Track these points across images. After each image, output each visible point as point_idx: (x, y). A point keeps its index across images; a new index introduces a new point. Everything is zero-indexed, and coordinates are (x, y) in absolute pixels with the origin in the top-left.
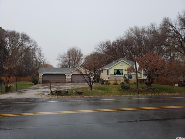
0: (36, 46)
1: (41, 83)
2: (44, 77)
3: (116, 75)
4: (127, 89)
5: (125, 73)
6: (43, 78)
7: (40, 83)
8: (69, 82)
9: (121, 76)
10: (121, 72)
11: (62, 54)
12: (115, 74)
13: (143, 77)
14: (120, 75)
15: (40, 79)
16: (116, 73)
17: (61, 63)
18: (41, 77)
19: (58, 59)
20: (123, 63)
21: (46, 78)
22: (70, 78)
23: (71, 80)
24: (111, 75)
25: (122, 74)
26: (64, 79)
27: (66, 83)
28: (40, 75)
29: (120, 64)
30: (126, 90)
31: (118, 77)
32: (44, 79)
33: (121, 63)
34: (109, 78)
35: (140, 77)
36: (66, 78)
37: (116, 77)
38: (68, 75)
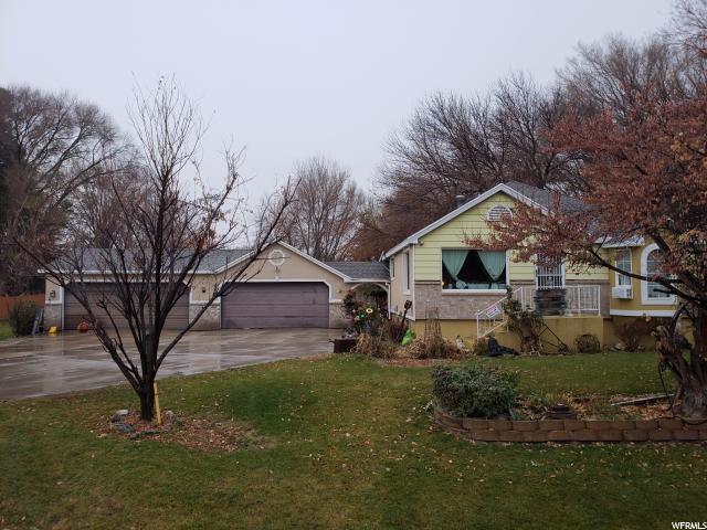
1: (53, 329)
3: (459, 283)
4: (477, 414)
5: (520, 270)
6: (65, 304)
7: (46, 332)
8: (205, 328)
9: (494, 290)
10: (492, 266)
12: (448, 279)
13: (645, 300)
15: (48, 310)
18: (54, 295)
20: (508, 205)
22: (214, 306)
23: (216, 317)
25: (502, 278)
28: (50, 285)
29: (486, 213)
30: (469, 423)
32: (73, 311)
34: (408, 305)
35: (624, 302)
36: (191, 302)
37: (453, 301)
38: (200, 289)
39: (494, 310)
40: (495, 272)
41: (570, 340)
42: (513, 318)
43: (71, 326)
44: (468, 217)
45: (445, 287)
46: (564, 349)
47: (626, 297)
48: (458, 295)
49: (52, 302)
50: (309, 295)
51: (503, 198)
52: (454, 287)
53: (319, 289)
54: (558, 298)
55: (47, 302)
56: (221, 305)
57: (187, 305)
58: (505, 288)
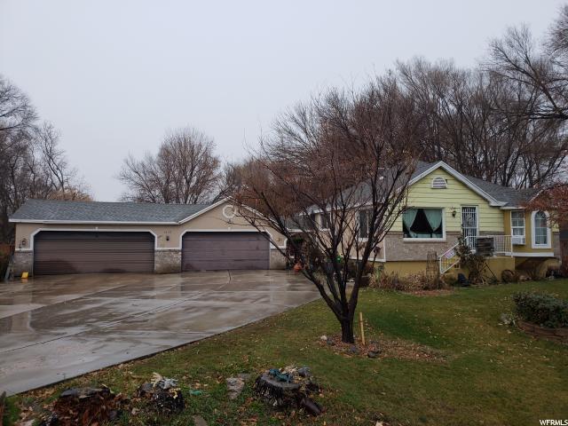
0: (29, 116)
1: (25, 275)
2: (44, 246)
3: (412, 234)
5: (452, 224)
6: (35, 251)
7: (18, 277)
8: (169, 271)
9: (435, 239)
10: (433, 221)
11: (140, 158)
12: (405, 231)
14: (426, 238)
15: (18, 256)
16: (410, 224)
17: (134, 193)
18: (24, 243)
19: (125, 177)
20: (444, 177)
21: (53, 252)
22: (176, 252)
23: (179, 262)
24: (389, 234)
25: (439, 231)
26: (146, 257)
27: (153, 272)
28: (20, 234)
29: (431, 182)
31: (422, 246)
32: (43, 257)
33: (435, 177)
34: (377, 250)
36: (156, 248)
37: (411, 247)
38: (165, 237)
39: (450, 254)
40: (435, 226)
41: (498, 275)
42: (463, 259)
43: (40, 271)
44: (419, 185)
45: (404, 236)
46: (495, 281)
47: (522, 243)
48: (414, 242)
49: (23, 249)
50: (254, 243)
51: (440, 172)
52: (409, 236)
53: (262, 238)
54: (489, 245)
55: (17, 249)
56: (182, 251)
57: (153, 251)
58: (441, 237)
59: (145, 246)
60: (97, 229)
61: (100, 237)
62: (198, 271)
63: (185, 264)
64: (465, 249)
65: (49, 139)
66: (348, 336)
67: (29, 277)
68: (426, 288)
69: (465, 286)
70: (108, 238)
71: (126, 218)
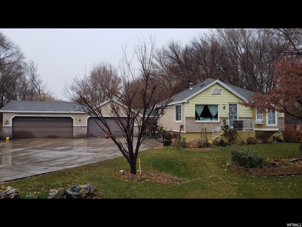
1: (8, 138)
2: (17, 124)
3: (201, 118)
5: (223, 113)
6: (13, 127)
7: (4, 139)
8: (80, 137)
9: (214, 121)
10: (213, 112)
12: (197, 117)
14: (209, 121)
15: (4, 129)
16: (200, 113)
18: (7, 122)
20: (219, 88)
21: (22, 127)
22: (84, 127)
23: (86, 132)
24: (187, 118)
25: (216, 117)
26: (69, 130)
27: (72, 138)
28: (5, 118)
29: (212, 91)
31: (206, 125)
32: (17, 130)
33: (214, 88)
34: (182, 127)
36: (74, 125)
37: (200, 125)
38: (78, 120)
39: (219, 129)
40: (214, 114)
41: (245, 140)
42: (225, 132)
43: (16, 136)
44: (205, 92)
45: (196, 120)
46: (243, 143)
47: (261, 124)
48: (201, 123)
49: (7, 126)
51: (217, 85)
52: (199, 120)
54: (241, 124)
55: (4, 125)
56: (87, 127)
57: (72, 127)
58: (217, 120)
59: (68, 124)
60: (44, 116)
61: (46, 119)
62: (96, 137)
63: (89, 133)
64: (226, 127)
65: (33, 68)
66: (134, 170)
67: (10, 139)
68: (200, 147)
69: (223, 146)
70: (50, 120)
71: (59, 110)
